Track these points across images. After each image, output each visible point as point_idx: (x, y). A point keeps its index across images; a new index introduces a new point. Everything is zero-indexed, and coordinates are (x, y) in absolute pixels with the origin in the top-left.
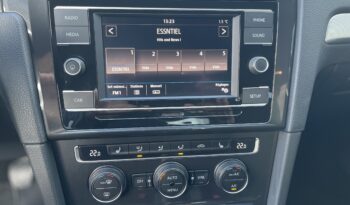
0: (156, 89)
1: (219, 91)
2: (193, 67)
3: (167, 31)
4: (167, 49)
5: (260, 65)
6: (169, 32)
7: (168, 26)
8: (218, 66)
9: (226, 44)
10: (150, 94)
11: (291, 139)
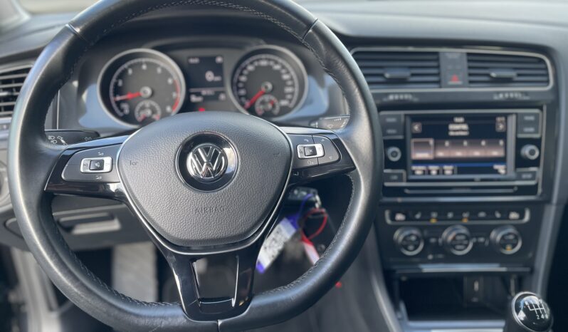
0: (448, 169)
1: (496, 172)
2: (477, 153)
3: (457, 127)
4: (457, 141)
5: (532, 152)
6: (459, 127)
7: (458, 123)
8: (496, 153)
9: (503, 135)
10: (443, 173)
11: (557, 211)
